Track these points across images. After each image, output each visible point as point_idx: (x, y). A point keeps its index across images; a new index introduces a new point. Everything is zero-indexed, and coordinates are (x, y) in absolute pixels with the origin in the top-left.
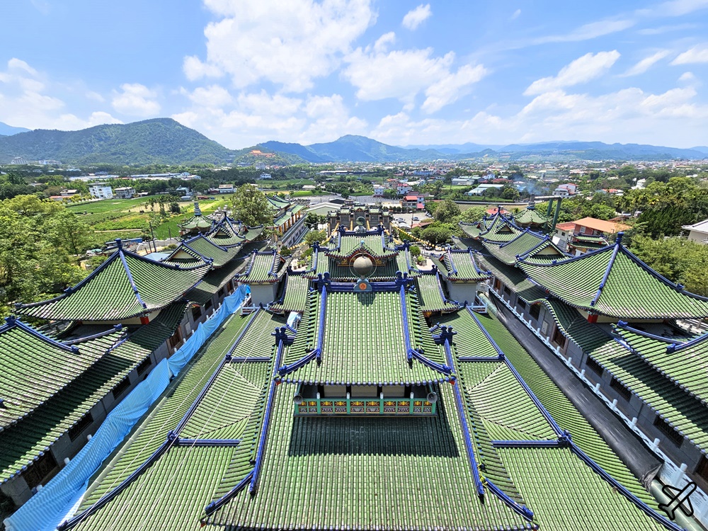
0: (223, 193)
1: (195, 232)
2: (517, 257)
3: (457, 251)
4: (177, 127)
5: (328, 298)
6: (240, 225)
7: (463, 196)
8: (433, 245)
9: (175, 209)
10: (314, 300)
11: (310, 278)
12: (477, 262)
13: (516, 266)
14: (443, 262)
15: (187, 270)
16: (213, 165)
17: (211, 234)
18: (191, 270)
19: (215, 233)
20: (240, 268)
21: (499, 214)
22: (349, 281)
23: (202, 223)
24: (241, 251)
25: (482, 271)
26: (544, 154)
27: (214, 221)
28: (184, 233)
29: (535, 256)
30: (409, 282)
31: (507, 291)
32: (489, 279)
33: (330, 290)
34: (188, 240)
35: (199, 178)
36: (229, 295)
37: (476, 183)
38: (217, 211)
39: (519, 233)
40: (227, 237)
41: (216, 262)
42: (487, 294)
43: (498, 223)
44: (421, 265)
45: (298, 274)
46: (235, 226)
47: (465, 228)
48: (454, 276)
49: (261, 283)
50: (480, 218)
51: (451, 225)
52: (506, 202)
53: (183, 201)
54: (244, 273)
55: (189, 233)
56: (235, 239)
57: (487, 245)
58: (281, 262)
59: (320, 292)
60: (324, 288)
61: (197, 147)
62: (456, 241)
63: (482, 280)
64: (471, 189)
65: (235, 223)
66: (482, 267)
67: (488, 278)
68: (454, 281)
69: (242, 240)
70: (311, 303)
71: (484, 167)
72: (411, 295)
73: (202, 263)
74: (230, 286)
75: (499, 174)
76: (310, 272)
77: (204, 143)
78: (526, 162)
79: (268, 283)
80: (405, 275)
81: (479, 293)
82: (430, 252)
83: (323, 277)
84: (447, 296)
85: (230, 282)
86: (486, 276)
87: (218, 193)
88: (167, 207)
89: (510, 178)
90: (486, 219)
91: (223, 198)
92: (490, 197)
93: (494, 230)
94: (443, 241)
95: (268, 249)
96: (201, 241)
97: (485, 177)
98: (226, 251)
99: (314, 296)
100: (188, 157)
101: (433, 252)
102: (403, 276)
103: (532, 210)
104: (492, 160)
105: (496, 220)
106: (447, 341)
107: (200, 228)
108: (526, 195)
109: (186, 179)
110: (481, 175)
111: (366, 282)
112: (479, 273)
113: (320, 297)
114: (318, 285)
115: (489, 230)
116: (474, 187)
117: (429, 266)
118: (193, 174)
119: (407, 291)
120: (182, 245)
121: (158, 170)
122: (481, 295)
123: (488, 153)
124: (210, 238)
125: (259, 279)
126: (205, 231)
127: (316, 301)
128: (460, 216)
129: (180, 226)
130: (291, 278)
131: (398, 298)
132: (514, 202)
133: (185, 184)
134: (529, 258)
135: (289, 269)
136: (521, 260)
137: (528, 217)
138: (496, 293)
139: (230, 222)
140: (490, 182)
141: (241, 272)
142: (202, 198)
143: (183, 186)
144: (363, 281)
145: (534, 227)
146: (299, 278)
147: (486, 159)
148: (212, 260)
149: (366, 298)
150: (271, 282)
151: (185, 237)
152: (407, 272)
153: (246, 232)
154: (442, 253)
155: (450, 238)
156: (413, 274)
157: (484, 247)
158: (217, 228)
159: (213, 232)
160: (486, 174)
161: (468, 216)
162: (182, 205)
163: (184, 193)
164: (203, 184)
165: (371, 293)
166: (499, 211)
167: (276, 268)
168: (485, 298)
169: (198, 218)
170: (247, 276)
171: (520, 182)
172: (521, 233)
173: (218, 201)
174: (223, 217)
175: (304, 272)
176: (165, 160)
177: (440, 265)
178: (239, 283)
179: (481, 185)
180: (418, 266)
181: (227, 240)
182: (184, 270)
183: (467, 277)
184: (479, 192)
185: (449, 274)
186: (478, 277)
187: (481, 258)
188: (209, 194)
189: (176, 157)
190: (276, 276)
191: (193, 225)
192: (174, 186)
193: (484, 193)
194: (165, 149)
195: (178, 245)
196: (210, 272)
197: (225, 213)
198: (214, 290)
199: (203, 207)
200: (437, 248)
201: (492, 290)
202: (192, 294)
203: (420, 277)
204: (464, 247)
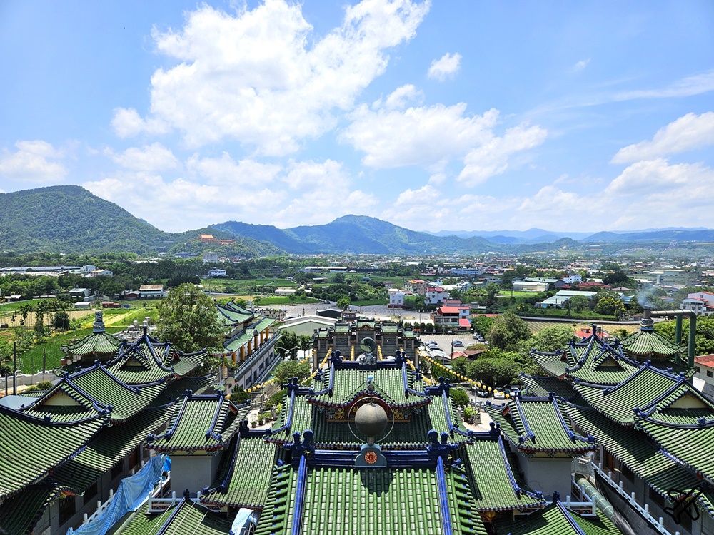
0: (146, 298)
1: (90, 360)
2: (637, 411)
3: (531, 399)
4: (87, 199)
5: (310, 480)
6: (169, 349)
7: (531, 308)
8: (490, 389)
9: (61, 323)
10: (283, 483)
11: (279, 443)
12: (569, 420)
13: (636, 428)
14: (508, 417)
15: (64, 426)
16: (136, 254)
17: (115, 363)
18: (70, 426)
19: (123, 361)
20: (158, 423)
21: (596, 338)
22: (346, 448)
23: (104, 346)
24: (163, 393)
25: (577, 435)
26: (656, 247)
27: (125, 342)
28: (69, 362)
29: (666, 411)
30: (451, 450)
31: (628, 474)
32: (594, 450)
33: (313, 465)
34: (75, 374)
35: (110, 274)
36: (130, 475)
37: (552, 289)
38: (132, 326)
39: (633, 370)
40: (143, 368)
41: (120, 412)
42: (593, 479)
43: (595, 352)
44: (471, 423)
45: (258, 435)
46: (157, 351)
47: (541, 359)
48: (529, 444)
49: (191, 452)
50: (564, 344)
51: (517, 355)
52: (605, 319)
53: (78, 309)
54: (163, 433)
55: (78, 363)
56: (155, 373)
57: (582, 390)
58: (231, 413)
59: (296, 469)
60: (302, 460)
61: (114, 229)
62: (529, 382)
63: (581, 452)
64: (545, 298)
65: (160, 346)
66: (578, 429)
67: (590, 449)
68: (530, 451)
69: (168, 374)
70: (279, 488)
71: (563, 264)
72: (455, 476)
73: (93, 414)
74: (136, 459)
75: (588, 276)
76: (279, 432)
77: (126, 222)
78: (628, 258)
79: (205, 452)
80: (444, 437)
81: (578, 477)
82: (484, 401)
83: (302, 440)
84: (522, 484)
85: (137, 449)
86: (586, 445)
87: (138, 297)
88: (47, 320)
89: (605, 282)
90: (575, 346)
91: (144, 305)
92: (578, 311)
93: (590, 364)
94: (505, 382)
95: (211, 390)
96: (97, 376)
97: (565, 280)
98: (138, 393)
99: (284, 475)
100: (97, 242)
101: (492, 400)
102: (439, 439)
103: (650, 332)
104: (574, 254)
105: (591, 348)
107: (99, 354)
108: (634, 309)
109: (89, 276)
110: (558, 277)
111: (376, 450)
112: (574, 439)
113: (295, 478)
114: (289, 455)
115: (581, 364)
116: (551, 296)
117: (484, 425)
118: (100, 268)
119: (448, 468)
120: (63, 382)
121: (46, 260)
122: (583, 481)
123: (566, 244)
124: (112, 370)
125: (188, 445)
126: (107, 359)
127: (286, 486)
128: (531, 341)
129: (65, 350)
130: (245, 444)
131: (433, 481)
132: (618, 320)
133: (84, 283)
134: (657, 414)
135: (243, 425)
136: (644, 416)
137: (643, 345)
138: (608, 478)
139: (150, 344)
140: (574, 287)
141: (157, 432)
142: (110, 306)
143: (80, 287)
144: (371, 448)
145: (657, 360)
146: (261, 442)
147: (564, 254)
148: (111, 409)
149: (377, 482)
150: (210, 449)
151: (70, 368)
152: (447, 432)
153: (176, 360)
154: (506, 402)
155: (517, 377)
156: (458, 439)
157: (577, 393)
158: (127, 353)
159: (120, 360)
160: (566, 275)
161: (544, 340)
162: (74, 315)
163: (80, 297)
164: (115, 283)
165: (386, 470)
166: (594, 332)
167: (220, 424)
168: (589, 487)
169: (97, 337)
170: (168, 438)
171: (623, 289)
172: (637, 370)
173: (136, 311)
174: (139, 337)
175: (268, 432)
176: (59, 245)
177: (505, 424)
178: (152, 452)
179: (561, 292)
180: (465, 424)
181: (142, 374)
182: (58, 426)
183: (553, 445)
184: (559, 303)
185: (521, 440)
186: (571, 445)
187: (573, 411)
188: (121, 299)
189: (79, 242)
190: (220, 438)
191: (87, 348)
192: (66, 286)
193: (567, 304)
194: (63, 230)
195: (54, 383)
196: (103, 431)
197: (145, 329)
198: (103, 463)
199: (110, 320)
200: (497, 394)
201: (600, 472)
202: (65, 471)
203: (471, 444)
204: (542, 393)
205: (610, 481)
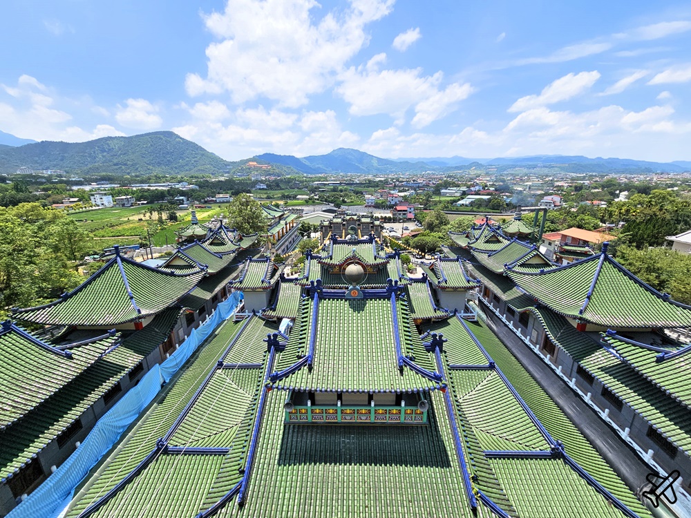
0: (220, 202)
1: (191, 239)
2: (506, 265)
3: (446, 259)
4: (178, 140)
5: (320, 305)
6: (236, 233)
7: (452, 207)
8: (423, 254)
9: (173, 218)
10: (306, 306)
11: (302, 285)
12: (467, 271)
13: (504, 275)
14: (432, 270)
15: (182, 276)
16: (211, 175)
17: (206, 241)
18: (186, 276)
19: (211, 240)
20: (234, 275)
21: (487, 224)
22: (340, 288)
23: (199, 231)
24: (235, 258)
25: (471, 279)
26: (529, 167)
27: (210, 229)
28: (180, 240)
29: (523, 265)
30: (399, 289)
31: (496, 299)
32: (479, 287)
33: (322, 297)
34: (184, 247)
35: (197, 188)
36: (222, 301)
37: (464, 194)
38: (213, 219)
39: (507, 242)
40: (223, 244)
41: (212, 268)
42: (477, 302)
43: (486, 232)
44: (411, 273)
45: (291, 281)
46: (230, 234)
47: (453, 237)
48: (443, 284)
49: (254, 290)
50: (468, 228)
51: (440, 234)
52: (494, 212)
53: (181, 209)
54: (238, 280)
55: (185, 241)
56: (230, 246)
57: (476, 254)
58: (275, 269)
59: (312, 299)
60: (316, 295)
61: (196, 159)
62: (446, 250)
63: (472, 288)
64: (459, 200)
65: (231, 231)
66: (471, 275)
67: (477, 286)
68: (444, 288)
69: (237, 247)
70: (303, 309)
71: (472, 179)
72: (402, 302)
73: (197, 269)
74: (224, 293)
75: (486, 186)
76: (302, 279)
77: (203, 155)
78: (512, 174)
79: (262, 290)
80: (396, 282)
81: (469, 301)
82: (420, 261)
83: (315, 284)
84: (438, 304)
85: (224, 288)
86: (475, 284)
87: (215, 202)
88: (164, 216)
89: (496, 190)
90: (474, 229)
91: (219, 207)
92: (478, 208)
93: (483, 239)
94: (432, 250)
95: (262, 256)
96: (197, 248)
97: (472, 189)
98: (221, 258)
99: (306, 302)
100: (187, 168)
101: (423, 260)
102: (393, 283)
103: (519, 220)
104: (479, 172)
105: (484, 230)
106: (437, 348)
107: (196, 235)
108: (511, 207)
109: (184, 189)
110: (468, 187)
111: (357, 289)
112: (468, 281)
113: (312, 304)
114: (310, 292)
115: (477, 239)
116: (463, 198)
117: (419, 275)
118: (191, 184)
119: (398, 298)
120: (178, 252)
121: (158, 179)
122: (471, 303)
123: (475, 166)
124: (206, 245)
125: (252, 286)
126: (201, 239)
127: (308, 308)
128: (449, 226)
129: (177, 233)
130: (283, 285)
131: (389, 305)
132: (501, 213)
133: (182, 193)
134: (517, 267)
135: (282, 276)
136: (509, 268)
137: (515, 227)
138: (485, 301)
139: (225, 230)
140: (477, 193)
141: (234, 279)
142: (199, 207)
143: (181, 196)
144: (354, 288)
145: (521, 237)
146: (292, 284)
147: (473, 172)
148: (207, 267)
149: (358, 305)
150: (265, 288)
151: (181, 244)
152: (398, 280)
153: (241, 239)
154: (432, 261)
155: (439, 247)
156: (404, 282)
157: (473, 256)
158: (212, 235)
159: (209, 239)
160: (473, 185)
161: (457, 226)
162: (179, 214)
163: (182, 202)
164: (200, 193)
165: (363, 299)
166: (487, 221)
167: (269, 274)
168: (474, 306)
169: (194, 226)
170: (241, 282)
171: (507, 194)
172: (509, 242)
173: (215, 211)
174: (218, 225)
175: (296, 279)
176: (164, 170)
177: (430, 273)
178: (233, 290)
179: (469, 196)
180: (408, 274)
181: (222, 247)
182: (179, 276)
183: (457, 285)
184: (467, 203)
185: (439, 282)
186: (468, 285)
187: (470, 266)
188: (206, 203)
189: (176, 168)
190: (270, 283)
191: (189, 232)
192: (172, 195)
193: (472, 204)
194: (165, 160)
195: (174, 252)
196: (204, 278)
197: (221, 221)
198: (208, 296)
199: (200, 215)
200: (427, 257)
201: (481, 298)
202: (186, 300)
203: (411, 284)
204: (453, 256)
205: (486, 302)
